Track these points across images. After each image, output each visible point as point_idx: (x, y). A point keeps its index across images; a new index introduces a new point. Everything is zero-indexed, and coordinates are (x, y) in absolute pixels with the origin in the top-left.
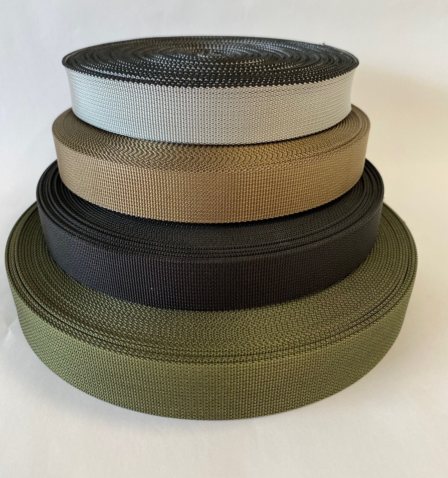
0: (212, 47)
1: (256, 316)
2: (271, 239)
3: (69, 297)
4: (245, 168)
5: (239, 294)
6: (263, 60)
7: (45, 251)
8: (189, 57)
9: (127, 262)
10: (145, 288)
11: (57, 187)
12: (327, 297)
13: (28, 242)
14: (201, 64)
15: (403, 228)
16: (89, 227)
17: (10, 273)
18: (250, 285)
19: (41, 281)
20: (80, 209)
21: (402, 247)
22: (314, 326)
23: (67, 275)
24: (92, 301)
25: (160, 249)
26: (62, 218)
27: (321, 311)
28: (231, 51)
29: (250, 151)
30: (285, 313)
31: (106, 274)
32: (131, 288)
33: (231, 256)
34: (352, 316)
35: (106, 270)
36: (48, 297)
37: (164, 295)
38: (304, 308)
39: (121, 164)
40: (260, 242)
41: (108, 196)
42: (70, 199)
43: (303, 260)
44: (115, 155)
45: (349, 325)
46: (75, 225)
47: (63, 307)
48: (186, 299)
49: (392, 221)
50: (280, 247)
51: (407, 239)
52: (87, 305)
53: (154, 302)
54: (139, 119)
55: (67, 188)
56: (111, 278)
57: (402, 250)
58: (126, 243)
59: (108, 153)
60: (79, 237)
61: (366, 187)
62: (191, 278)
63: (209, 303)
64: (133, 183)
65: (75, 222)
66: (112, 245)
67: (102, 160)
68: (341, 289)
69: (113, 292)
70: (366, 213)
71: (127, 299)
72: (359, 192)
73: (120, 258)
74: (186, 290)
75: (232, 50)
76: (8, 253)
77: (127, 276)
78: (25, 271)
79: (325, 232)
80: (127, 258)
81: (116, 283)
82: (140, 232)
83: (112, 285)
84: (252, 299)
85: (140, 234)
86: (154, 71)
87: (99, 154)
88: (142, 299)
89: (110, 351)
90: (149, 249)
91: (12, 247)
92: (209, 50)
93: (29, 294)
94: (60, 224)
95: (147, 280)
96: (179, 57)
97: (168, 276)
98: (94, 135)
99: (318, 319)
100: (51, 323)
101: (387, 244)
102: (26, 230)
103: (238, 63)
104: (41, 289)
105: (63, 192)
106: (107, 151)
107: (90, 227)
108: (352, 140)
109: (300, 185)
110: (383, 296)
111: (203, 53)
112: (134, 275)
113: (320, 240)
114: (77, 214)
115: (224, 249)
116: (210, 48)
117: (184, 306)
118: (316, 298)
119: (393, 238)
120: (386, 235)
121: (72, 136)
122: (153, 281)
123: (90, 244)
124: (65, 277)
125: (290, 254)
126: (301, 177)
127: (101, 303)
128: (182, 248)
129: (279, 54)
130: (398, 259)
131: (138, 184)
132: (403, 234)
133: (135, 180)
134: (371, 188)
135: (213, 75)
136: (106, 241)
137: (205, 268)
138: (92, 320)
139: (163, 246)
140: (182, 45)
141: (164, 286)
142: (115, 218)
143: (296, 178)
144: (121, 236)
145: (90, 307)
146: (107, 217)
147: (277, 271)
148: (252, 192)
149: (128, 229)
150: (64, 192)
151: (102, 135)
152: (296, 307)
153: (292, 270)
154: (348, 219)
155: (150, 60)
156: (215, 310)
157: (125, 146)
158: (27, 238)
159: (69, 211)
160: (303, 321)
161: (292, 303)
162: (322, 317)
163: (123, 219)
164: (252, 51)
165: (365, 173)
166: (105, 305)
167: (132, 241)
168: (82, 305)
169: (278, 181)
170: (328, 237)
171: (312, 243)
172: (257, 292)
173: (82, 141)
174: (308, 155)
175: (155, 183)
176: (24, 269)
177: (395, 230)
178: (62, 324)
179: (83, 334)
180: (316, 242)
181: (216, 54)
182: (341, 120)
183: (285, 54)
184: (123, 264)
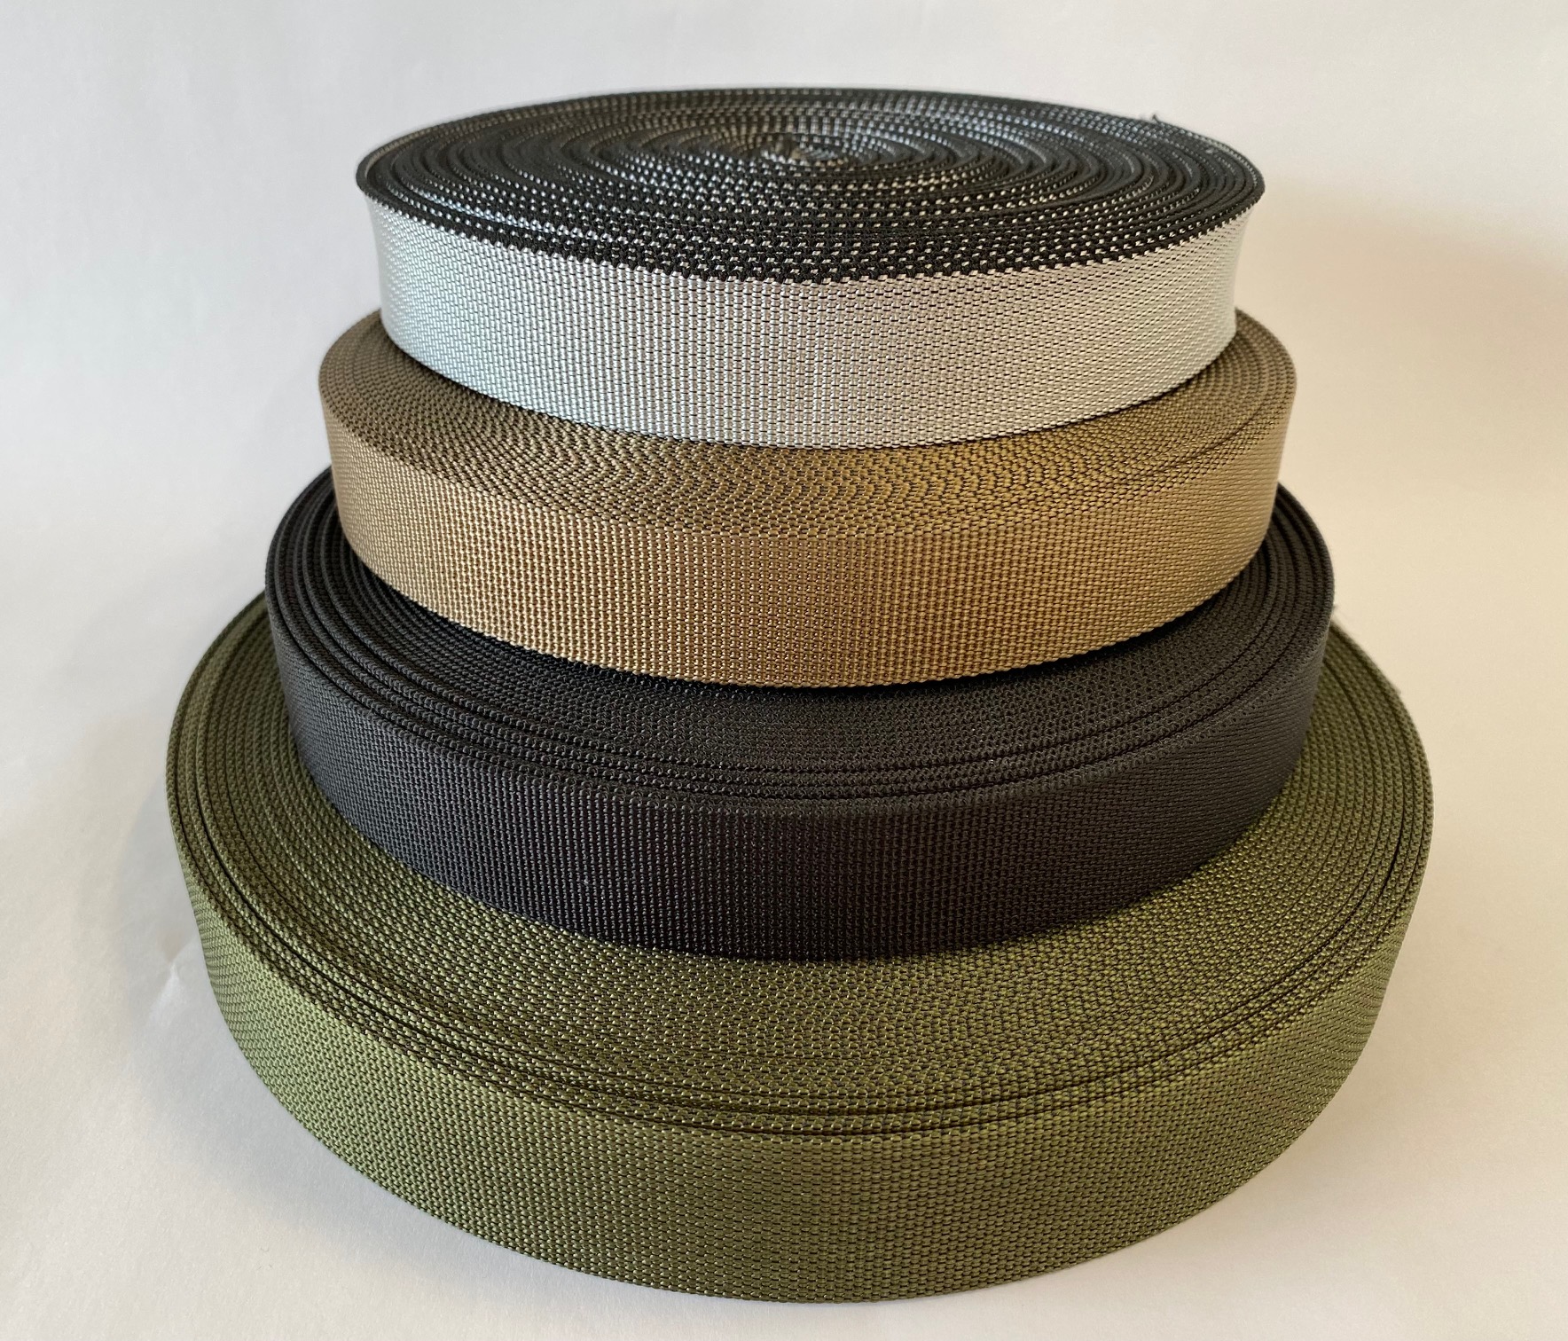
0: (808, 127)
1: (904, 985)
2: (960, 743)
3: (343, 890)
4: (890, 521)
5: (853, 912)
6: (964, 175)
7: (286, 740)
8: (736, 161)
9: (516, 797)
10: (567, 877)
11: (328, 551)
12: (1136, 931)
13: (239, 710)
14: (771, 188)
15: (1390, 712)
16: (409, 681)
17: (178, 805)
18: (888, 887)
19: (264, 836)
20: (390, 625)
21: (1384, 775)
22: (1087, 1026)
23: (342, 821)
24: (408, 908)
25: (616, 763)
26: (332, 649)
27: (1113, 979)
28: (865, 140)
29: (910, 464)
30: (996, 980)
31: (454, 827)
32: (524, 877)
33: (832, 796)
34: (1210, 999)
35: (452, 817)
36: (281, 887)
37: (624, 904)
38: (1057, 965)
39: (514, 501)
40: (925, 753)
41: (474, 593)
42: (364, 589)
43: (1059, 816)
44: (499, 470)
45: (1199, 1030)
46: (370, 675)
47: (323, 923)
48: (690, 919)
49: (1358, 687)
50: (989, 771)
51: (1403, 748)
52: (393, 918)
53: (594, 921)
54: (577, 365)
55: (356, 558)
56: (468, 843)
57: (1385, 783)
58: (516, 740)
59: (479, 464)
60: (379, 714)
61: (1274, 582)
62: (704, 856)
63: (758, 935)
64: (547, 559)
65: (371, 666)
66: (474, 741)
67: (458, 485)
68: (1180, 906)
69: (473, 883)
70: (1272, 667)
71: (514, 907)
72: (1252, 597)
73: (493, 784)
74: (689, 892)
75: (870, 138)
76: (178, 743)
77: (513, 840)
78: (222, 803)
79: (1135, 728)
80: (515, 787)
81: (482, 858)
82: (559, 705)
83: (471, 863)
84: (895, 928)
85: (558, 712)
86: (628, 211)
87: (453, 467)
88: (556, 911)
89: (451, 1072)
90: (583, 760)
91: (189, 725)
92: (800, 136)
93: (227, 875)
94: (326, 669)
95: (573, 855)
96: (707, 163)
97: (636, 848)
98: (442, 402)
99: (1100, 1005)
100: (283, 973)
101: (1338, 763)
102: (235, 672)
103: (885, 184)
104: (263, 861)
105: (344, 567)
106: (475, 456)
107: (414, 682)
108: (1234, 434)
109: (1065, 576)
110: (1313, 938)
111: (779, 147)
112: (534, 838)
113: (1120, 755)
114: (377, 638)
115: (810, 771)
116: (802, 129)
117: (682, 939)
118: (1101, 933)
119: (1356, 744)
120: (1336, 731)
121: (374, 405)
122: (590, 859)
123: (408, 738)
124: (335, 825)
125: (1020, 796)
126: (1068, 553)
127: (436, 916)
128: (681, 764)
129: (1014, 153)
130: (1368, 814)
131: (563, 562)
132: (1388, 731)
133: (555, 550)
134: (1293, 585)
135: (806, 230)
136: (456, 729)
137: (749, 828)
138: (405, 968)
139: (624, 754)
140: (717, 120)
141: (622, 875)
142: (489, 657)
143: (1052, 556)
144: (501, 717)
145: (403, 926)
146: (466, 653)
147: (976, 847)
148: (910, 596)
149: (525, 694)
150: (349, 569)
151: (465, 404)
152: (1035, 962)
153: (1025, 846)
154: (1213, 685)
155: (616, 173)
156: (777, 958)
157: (532, 442)
158: (238, 696)
159: (356, 630)
160: (1053, 1010)
161: (1023, 948)
162: (1114, 999)
163: (513, 661)
164: (929, 140)
165: (1275, 532)
166: (448, 922)
167: (534, 732)
168: (379, 920)
169: (994, 564)
170: (1145, 745)
171: (1091, 763)
172: (909, 910)
173: (404, 421)
174: (1094, 484)
175: (612, 561)
176: (219, 795)
177: (1365, 717)
178: (314, 975)
179: (374, 1014)
180: (1106, 759)
181: (820, 151)
182: (1202, 366)
183: (1031, 153)
184: (502, 804)
